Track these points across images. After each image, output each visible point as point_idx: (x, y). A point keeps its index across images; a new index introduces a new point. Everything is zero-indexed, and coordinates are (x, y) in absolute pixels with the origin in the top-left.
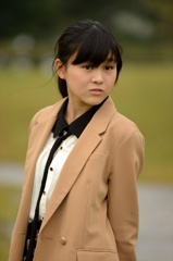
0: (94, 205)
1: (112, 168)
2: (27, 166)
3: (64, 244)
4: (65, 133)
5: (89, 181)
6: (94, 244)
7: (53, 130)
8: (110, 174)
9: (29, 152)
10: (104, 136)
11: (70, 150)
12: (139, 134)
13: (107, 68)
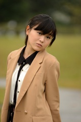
0: (39, 96)
1: (46, 78)
2: (7, 78)
3: (26, 114)
4: (24, 63)
5: (36, 85)
6: (40, 113)
7: (19, 61)
8: (46, 81)
9: (8, 71)
10: (42, 64)
11: (27, 71)
12: (57, 62)
13: (48, 38)
